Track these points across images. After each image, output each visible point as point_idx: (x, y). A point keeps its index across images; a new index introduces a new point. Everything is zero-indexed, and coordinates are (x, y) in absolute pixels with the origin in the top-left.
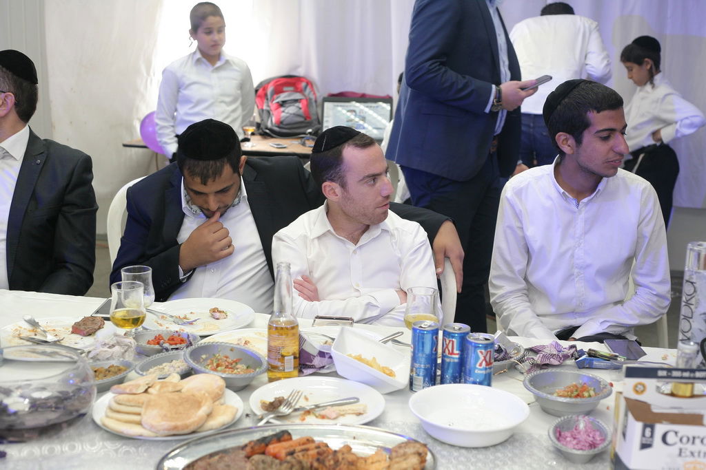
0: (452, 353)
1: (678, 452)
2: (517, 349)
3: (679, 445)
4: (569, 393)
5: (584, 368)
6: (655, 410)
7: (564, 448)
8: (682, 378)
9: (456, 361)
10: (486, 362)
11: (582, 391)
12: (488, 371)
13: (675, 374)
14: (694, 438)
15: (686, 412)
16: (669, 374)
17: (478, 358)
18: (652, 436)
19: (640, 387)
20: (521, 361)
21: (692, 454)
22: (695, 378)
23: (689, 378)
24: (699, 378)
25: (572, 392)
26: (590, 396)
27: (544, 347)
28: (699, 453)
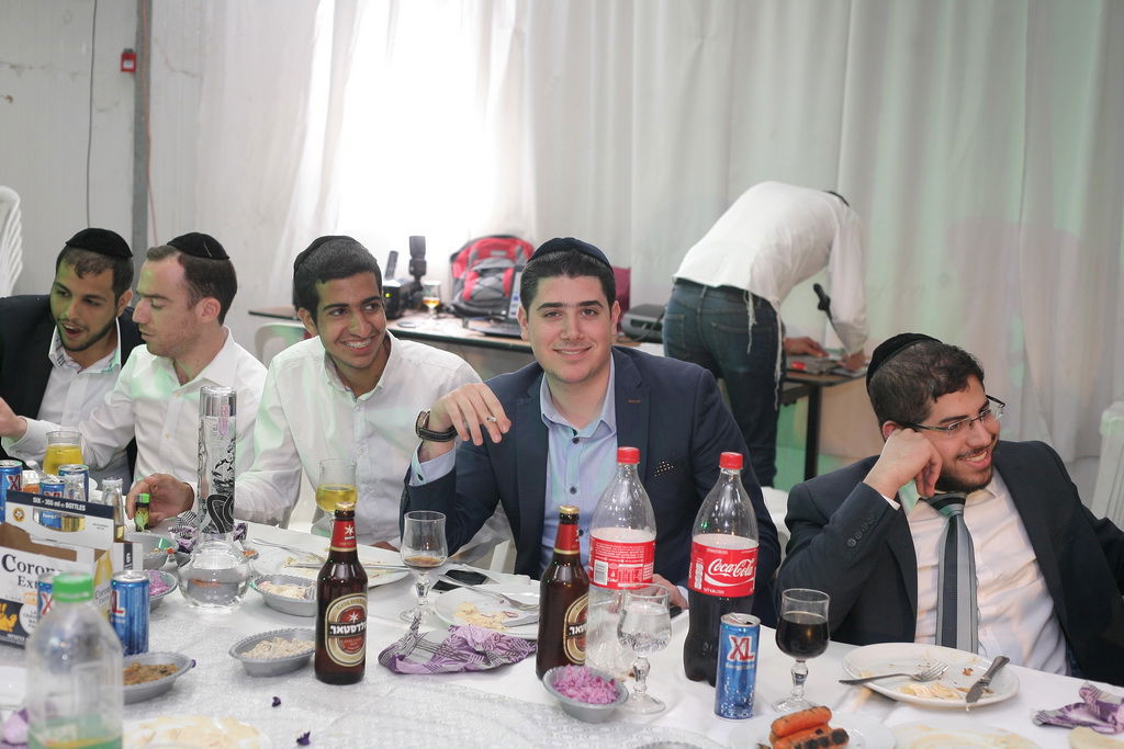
1: (17, 579)
3: (18, 572)
13: (48, 502)
14: (29, 566)
16: (43, 502)
19: (20, 513)
21: (30, 584)
22: (64, 509)
23: (60, 508)
24: (68, 510)
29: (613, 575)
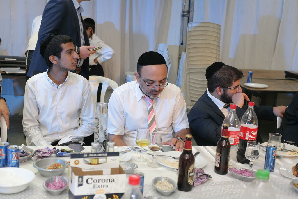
0: (2, 155)
1: (93, 186)
2: (31, 151)
3: (93, 184)
4: (53, 167)
5: (59, 157)
6: (84, 171)
7: (49, 190)
8: (93, 157)
9: (4, 158)
10: (16, 157)
11: (58, 166)
12: (17, 161)
13: (90, 155)
14: (99, 180)
15: (96, 170)
16: (88, 156)
17: (12, 156)
18: (82, 181)
19: (77, 162)
20: (33, 156)
21: (99, 186)
22: (98, 156)
23: (96, 157)
24: (100, 156)
25: (54, 167)
26: (61, 168)
27: (42, 149)
28: (101, 186)
29: (235, 141)
